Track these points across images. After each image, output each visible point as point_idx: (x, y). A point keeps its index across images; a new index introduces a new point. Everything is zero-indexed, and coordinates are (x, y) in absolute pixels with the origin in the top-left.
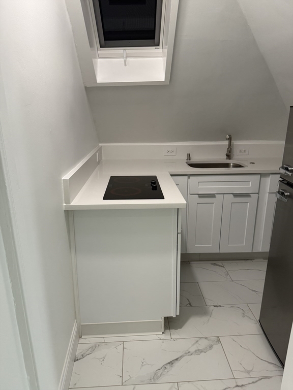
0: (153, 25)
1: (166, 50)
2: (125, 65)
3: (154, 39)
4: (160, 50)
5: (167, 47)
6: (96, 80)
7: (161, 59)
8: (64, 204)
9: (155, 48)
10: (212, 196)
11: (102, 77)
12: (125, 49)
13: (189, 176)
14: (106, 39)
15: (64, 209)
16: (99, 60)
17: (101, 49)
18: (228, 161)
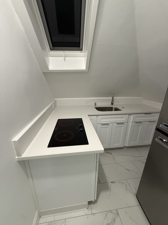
0: (79, 40)
1: (87, 53)
2: (65, 61)
3: (80, 47)
4: (83, 53)
5: (87, 51)
6: (48, 69)
7: (83, 58)
8: (17, 157)
9: (80, 52)
10: (108, 124)
11: (52, 67)
12: (64, 52)
13: (97, 116)
14: (53, 46)
15: (17, 160)
16: (51, 58)
17: (51, 51)
18: (112, 106)
